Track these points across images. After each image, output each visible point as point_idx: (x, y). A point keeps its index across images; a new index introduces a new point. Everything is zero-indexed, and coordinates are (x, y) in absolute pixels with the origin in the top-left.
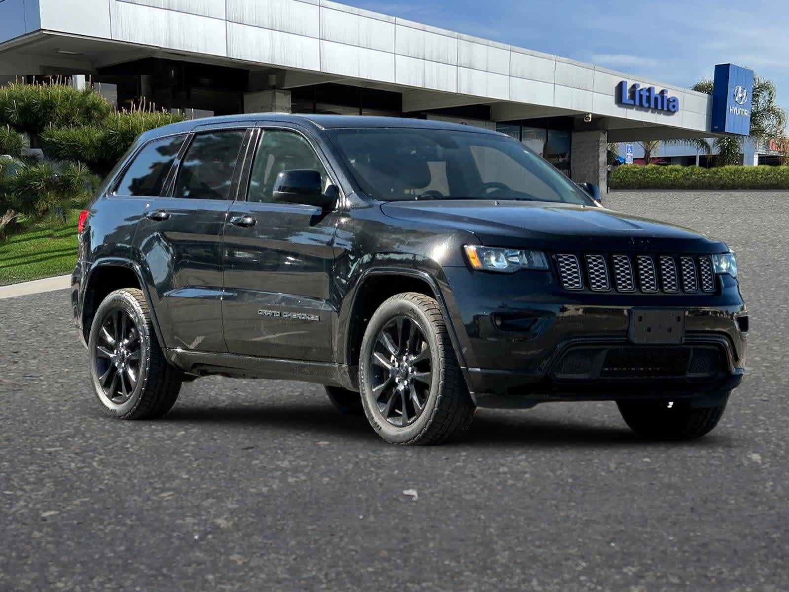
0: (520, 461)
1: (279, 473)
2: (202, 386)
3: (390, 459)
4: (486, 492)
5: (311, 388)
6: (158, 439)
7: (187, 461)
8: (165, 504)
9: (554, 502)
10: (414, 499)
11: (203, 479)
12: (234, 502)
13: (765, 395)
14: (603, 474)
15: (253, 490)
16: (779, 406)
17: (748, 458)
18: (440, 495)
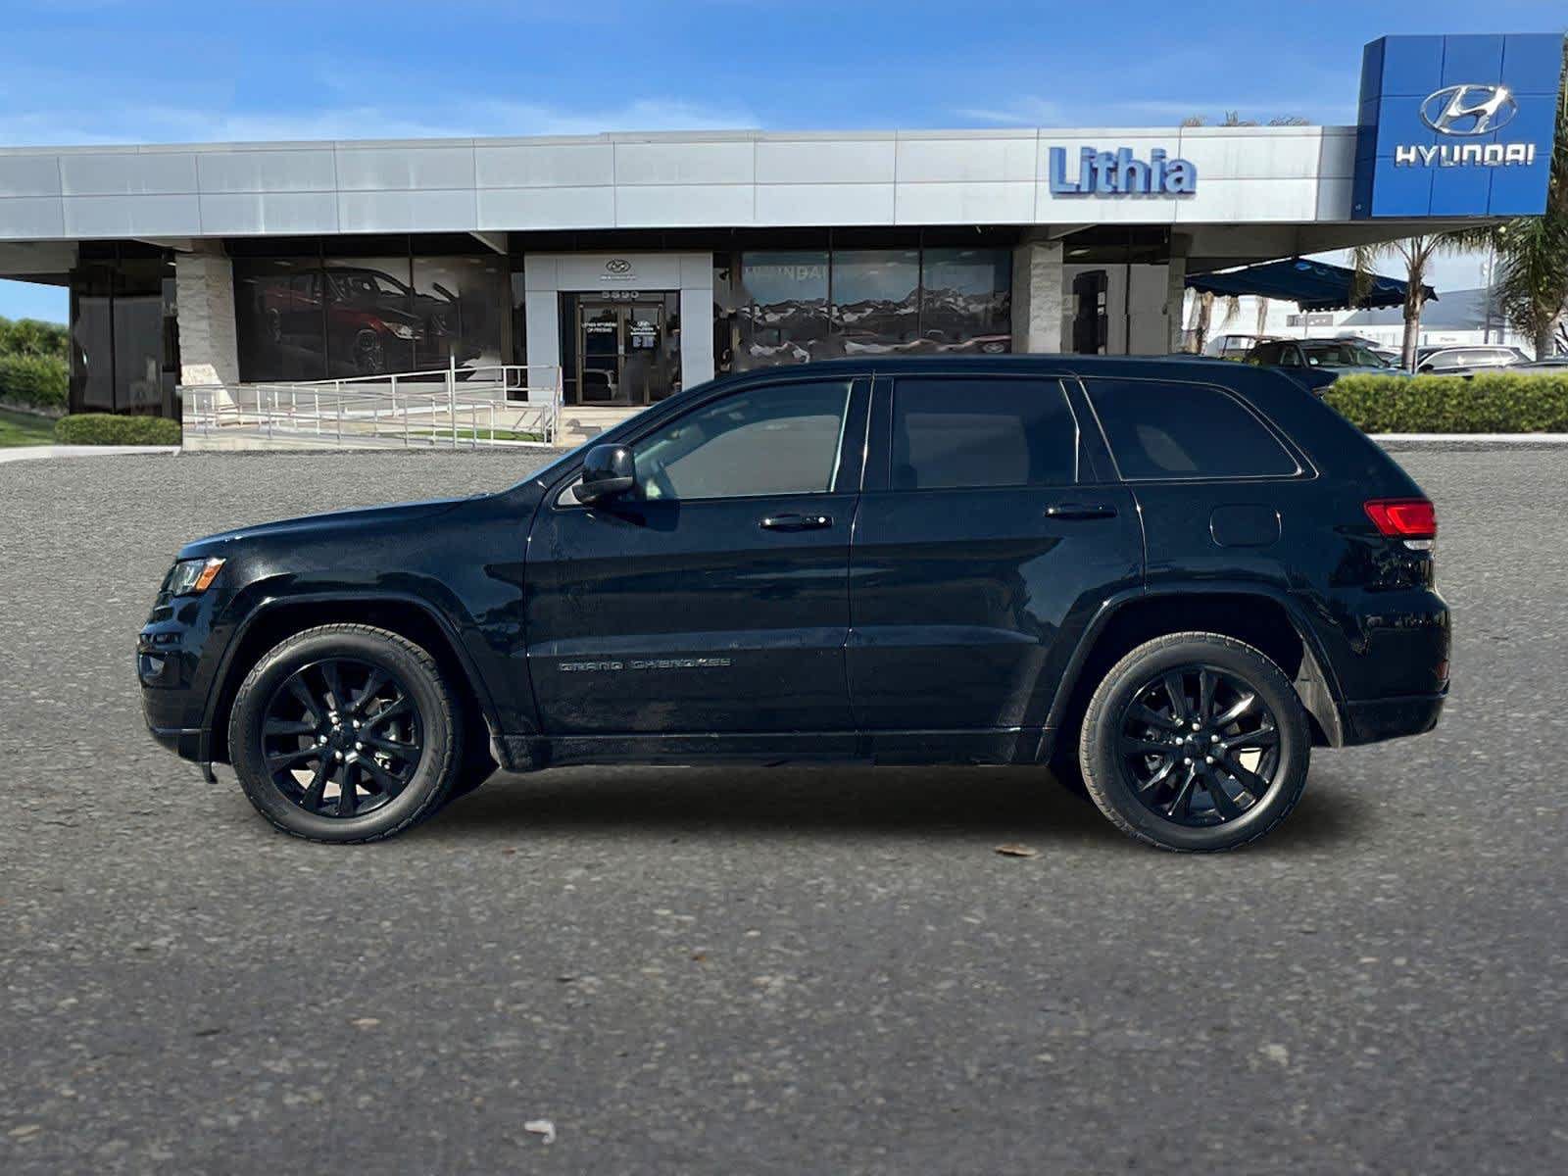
0: (779, 1060)
1: (265, 1086)
2: (122, 902)
3: (504, 1055)
4: (700, 1125)
5: (351, 906)
6: (20, 1013)
7: (75, 1061)
8: (19, 1150)
9: (841, 1147)
10: (546, 1140)
11: (105, 1097)
12: (165, 1148)
13: (1309, 920)
14: (951, 1087)
15: (207, 1122)
16: (1337, 944)
17: (1261, 1054)
18: (603, 1133)
